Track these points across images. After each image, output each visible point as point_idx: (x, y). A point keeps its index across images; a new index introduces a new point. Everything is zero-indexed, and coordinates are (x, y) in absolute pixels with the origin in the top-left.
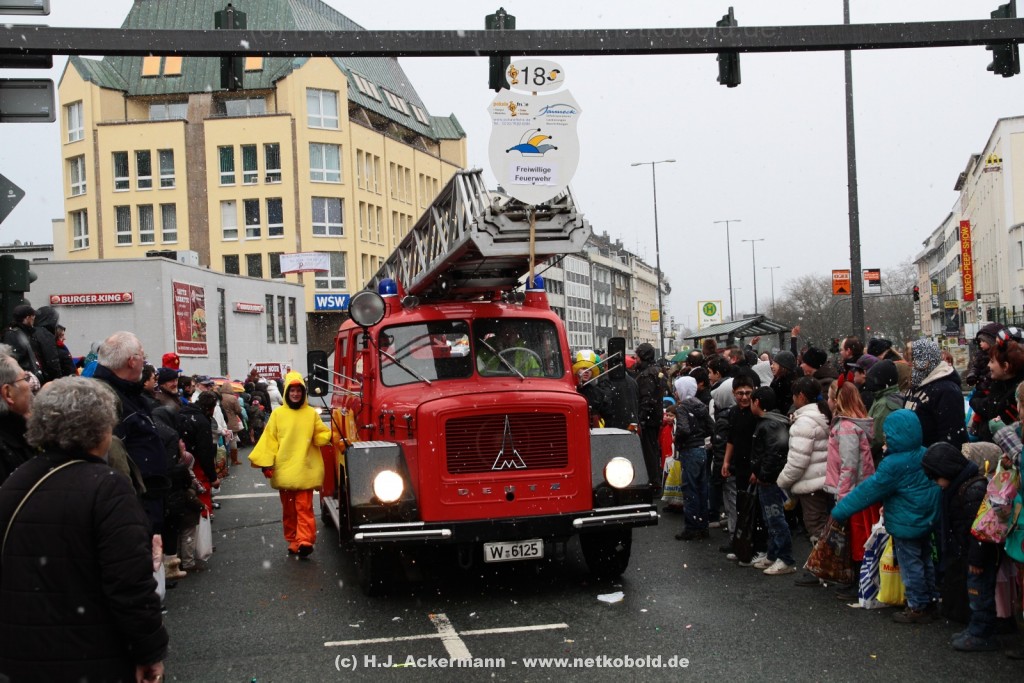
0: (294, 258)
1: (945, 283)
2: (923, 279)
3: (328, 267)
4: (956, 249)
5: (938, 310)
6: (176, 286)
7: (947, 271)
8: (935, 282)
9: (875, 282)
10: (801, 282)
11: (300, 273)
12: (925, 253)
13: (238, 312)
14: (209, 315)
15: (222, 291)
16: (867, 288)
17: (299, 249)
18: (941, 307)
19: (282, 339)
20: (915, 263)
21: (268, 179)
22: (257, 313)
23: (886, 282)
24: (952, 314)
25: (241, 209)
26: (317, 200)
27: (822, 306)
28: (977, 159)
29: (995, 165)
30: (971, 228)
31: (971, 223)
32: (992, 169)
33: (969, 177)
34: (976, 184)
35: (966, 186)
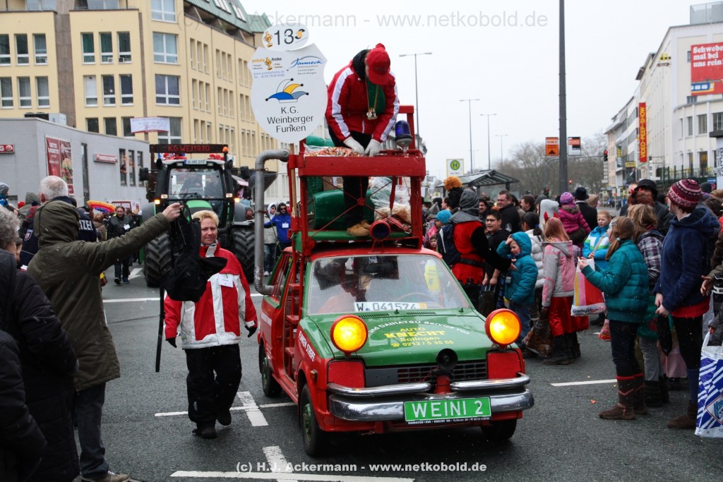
0: (142, 121)
1: (626, 148)
2: (611, 147)
3: (168, 128)
4: (634, 124)
5: (621, 168)
6: (48, 141)
7: (629, 140)
8: (620, 148)
9: (577, 147)
10: (522, 146)
11: (146, 133)
12: (613, 126)
13: (98, 161)
14: (75, 164)
15: (85, 146)
16: (571, 151)
17: (145, 115)
18: (624, 166)
19: (132, 183)
20: (606, 133)
21: (121, 60)
22: (112, 163)
23: (584, 147)
24: (631, 172)
25: (99, 83)
26: (160, 78)
27: (538, 164)
28: (653, 56)
29: (666, 61)
30: (647, 108)
31: (647, 105)
32: (664, 64)
33: (647, 69)
34: (652, 75)
35: (644, 77)
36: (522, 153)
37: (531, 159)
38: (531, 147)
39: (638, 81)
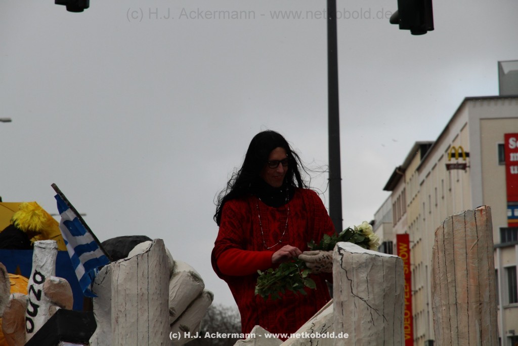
28: (424, 150)
29: (461, 161)
30: (411, 245)
31: (411, 239)
33: (409, 173)
34: (422, 184)
39: (389, 193)
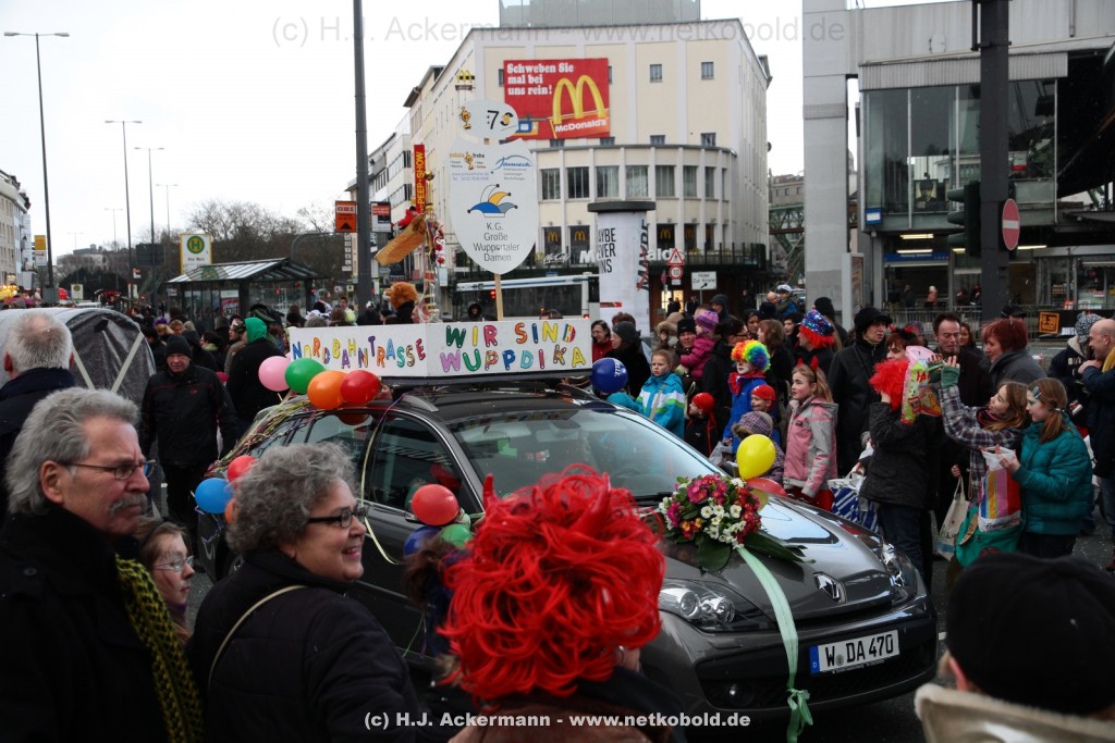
4: (403, 178)
28: (437, 72)
29: (468, 82)
30: (426, 155)
31: (426, 148)
32: (464, 87)
33: (424, 92)
35: (418, 103)
36: (203, 217)
37: (218, 228)
38: (218, 208)
39: (409, 109)
